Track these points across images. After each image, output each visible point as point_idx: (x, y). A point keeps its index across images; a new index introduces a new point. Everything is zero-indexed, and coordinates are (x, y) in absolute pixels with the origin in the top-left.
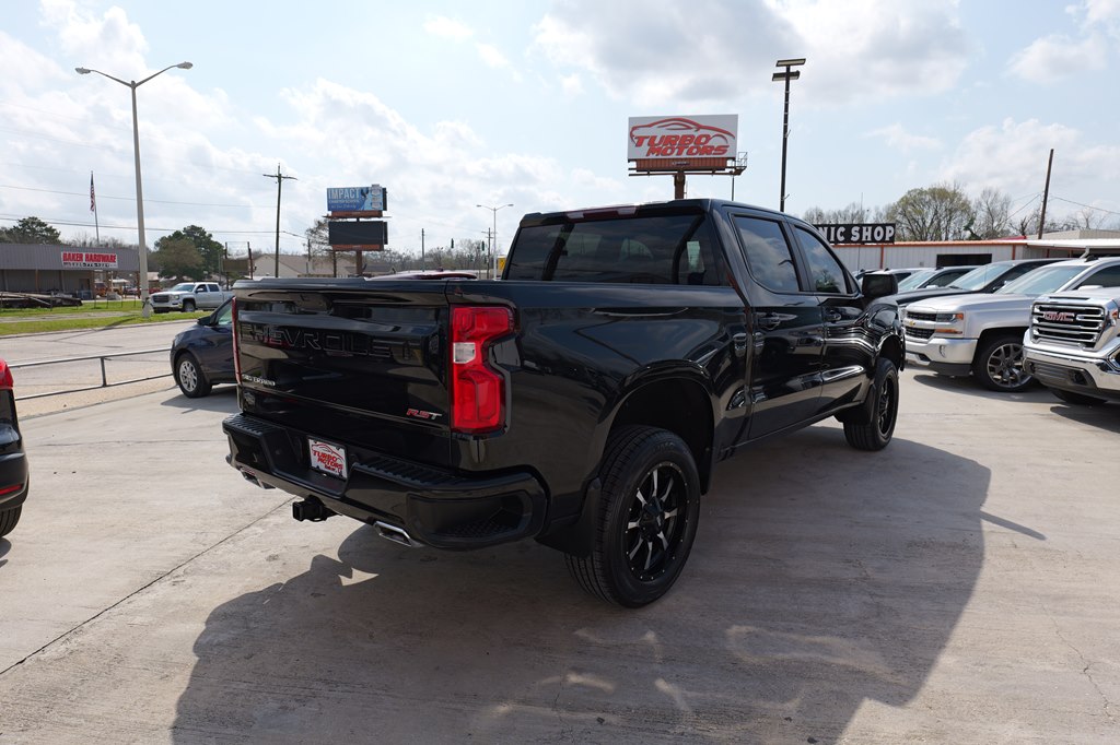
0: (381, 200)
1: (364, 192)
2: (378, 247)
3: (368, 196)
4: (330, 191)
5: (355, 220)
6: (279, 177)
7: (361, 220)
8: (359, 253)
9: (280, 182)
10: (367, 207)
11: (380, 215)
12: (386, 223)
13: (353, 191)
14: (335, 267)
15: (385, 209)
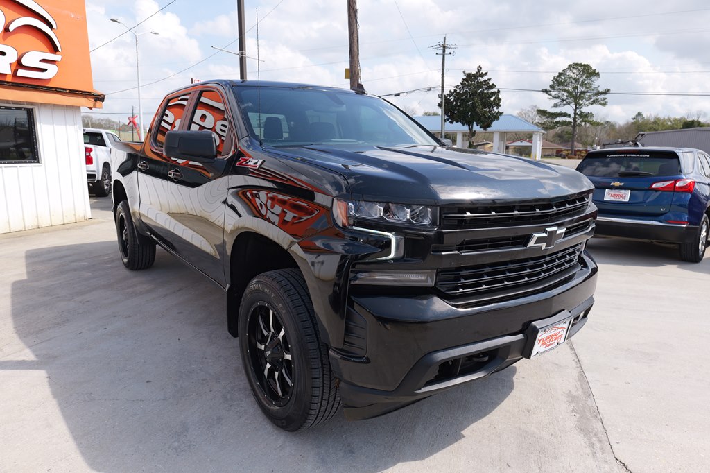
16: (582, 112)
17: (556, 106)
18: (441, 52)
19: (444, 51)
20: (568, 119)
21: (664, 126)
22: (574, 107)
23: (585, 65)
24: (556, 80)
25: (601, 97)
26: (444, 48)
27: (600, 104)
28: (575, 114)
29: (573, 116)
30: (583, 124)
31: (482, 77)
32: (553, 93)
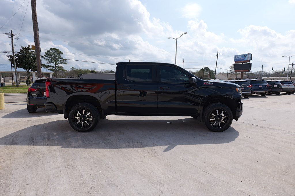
0: (250, 57)
1: (245, 55)
2: (248, 70)
3: (247, 57)
4: (235, 56)
5: (242, 63)
6: (218, 54)
7: (244, 63)
8: (242, 72)
9: (218, 55)
10: (246, 59)
11: (249, 61)
12: (251, 64)
13: (242, 55)
14: (237, 76)
15: (251, 60)
16: (58, 66)
17: (48, 63)
18: (10, 36)
19: (12, 37)
20: (53, 68)
21: (83, 72)
22: (55, 64)
23: (57, 49)
24: (46, 53)
25: (65, 61)
26: (12, 35)
27: (64, 63)
28: (56, 66)
29: (55, 67)
30: (59, 70)
31: (30, 50)
32: (46, 58)
